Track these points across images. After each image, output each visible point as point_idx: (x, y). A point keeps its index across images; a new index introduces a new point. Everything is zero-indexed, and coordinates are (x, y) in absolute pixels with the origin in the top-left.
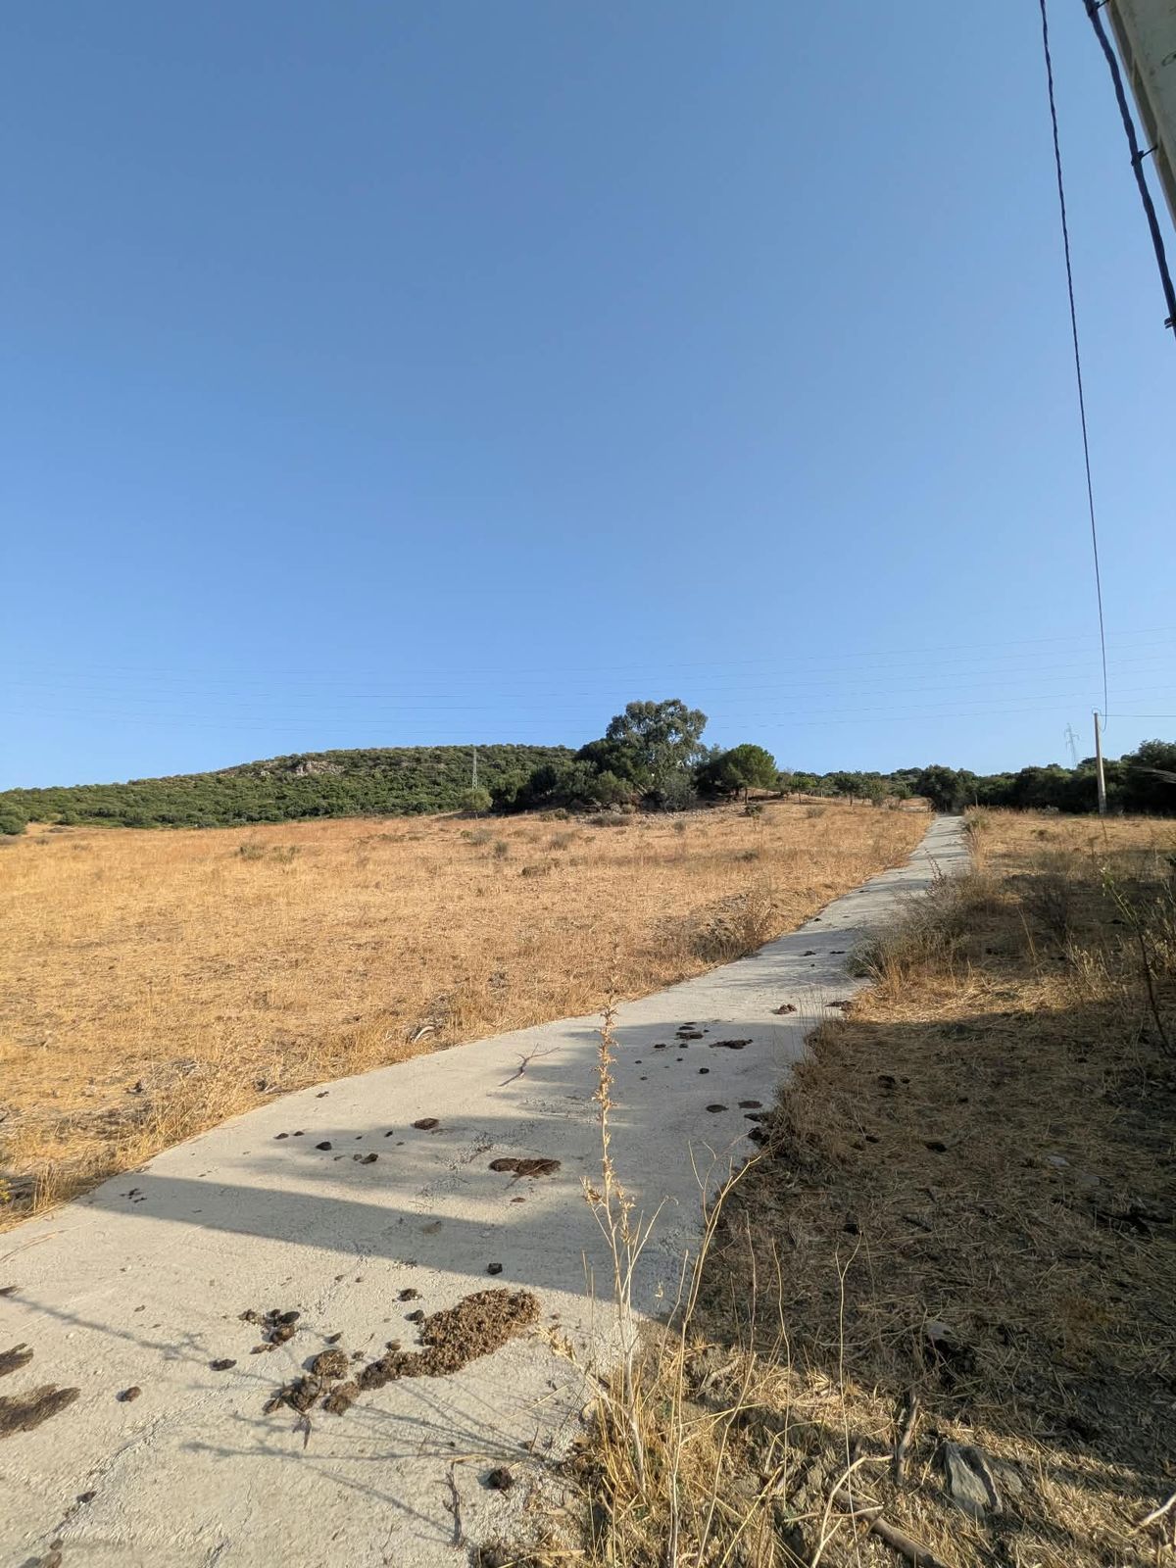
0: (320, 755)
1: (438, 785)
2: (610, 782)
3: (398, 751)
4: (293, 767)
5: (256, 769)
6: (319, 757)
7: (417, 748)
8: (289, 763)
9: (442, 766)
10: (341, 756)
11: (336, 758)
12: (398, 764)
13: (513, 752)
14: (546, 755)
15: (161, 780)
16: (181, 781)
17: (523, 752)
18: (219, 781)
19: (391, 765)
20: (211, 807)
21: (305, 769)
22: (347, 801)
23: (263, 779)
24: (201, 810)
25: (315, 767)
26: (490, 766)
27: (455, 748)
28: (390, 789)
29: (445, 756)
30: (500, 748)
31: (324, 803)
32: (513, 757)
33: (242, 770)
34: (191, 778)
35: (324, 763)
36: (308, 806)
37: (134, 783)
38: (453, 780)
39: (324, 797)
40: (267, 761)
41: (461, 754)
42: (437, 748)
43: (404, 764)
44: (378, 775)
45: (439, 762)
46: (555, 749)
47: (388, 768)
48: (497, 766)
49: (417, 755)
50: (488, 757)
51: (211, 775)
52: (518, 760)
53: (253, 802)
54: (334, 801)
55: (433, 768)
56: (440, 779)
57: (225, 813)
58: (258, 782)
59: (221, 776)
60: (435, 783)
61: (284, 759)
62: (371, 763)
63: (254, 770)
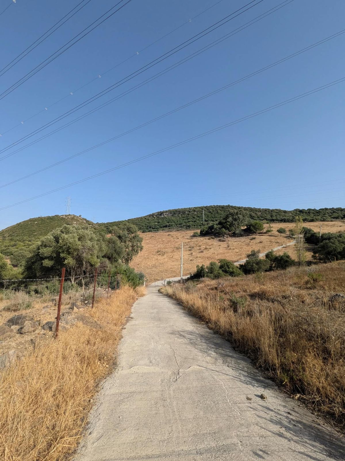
0: (166, 211)
1: (195, 218)
2: (223, 231)
3: (185, 209)
4: (161, 215)
5: (152, 215)
6: (166, 212)
7: (189, 208)
8: (160, 213)
9: (196, 213)
10: (171, 211)
11: (170, 212)
12: (185, 213)
13: (215, 208)
14: (224, 208)
15: (134, 219)
16: (138, 219)
17: (218, 208)
18: (145, 218)
19: (183, 213)
20: (144, 226)
21: (163, 215)
22: (173, 223)
23: (155, 218)
24: (142, 226)
25: (165, 214)
26: (208, 212)
27: (199, 207)
28: (183, 220)
29: (196, 210)
30: (211, 206)
31: (168, 224)
32: (214, 209)
33: (150, 216)
34: (140, 218)
35: (167, 213)
36: (164, 225)
37: (129, 220)
38: (199, 217)
39: (168, 222)
40: (155, 213)
41: (201, 209)
42: (194, 208)
43: (186, 213)
44: (180, 216)
45: (195, 212)
46: (227, 206)
47: (182, 214)
48: (210, 212)
49: (190, 210)
50: (208, 210)
51: (143, 217)
52: (216, 210)
53: (152, 224)
54: (170, 223)
55: (193, 213)
56: (195, 217)
57: (147, 227)
58: (153, 219)
59: (146, 217)
60: (194, 218)
61: (159, 212)
62: (178, 213)
63: (152, 216)
